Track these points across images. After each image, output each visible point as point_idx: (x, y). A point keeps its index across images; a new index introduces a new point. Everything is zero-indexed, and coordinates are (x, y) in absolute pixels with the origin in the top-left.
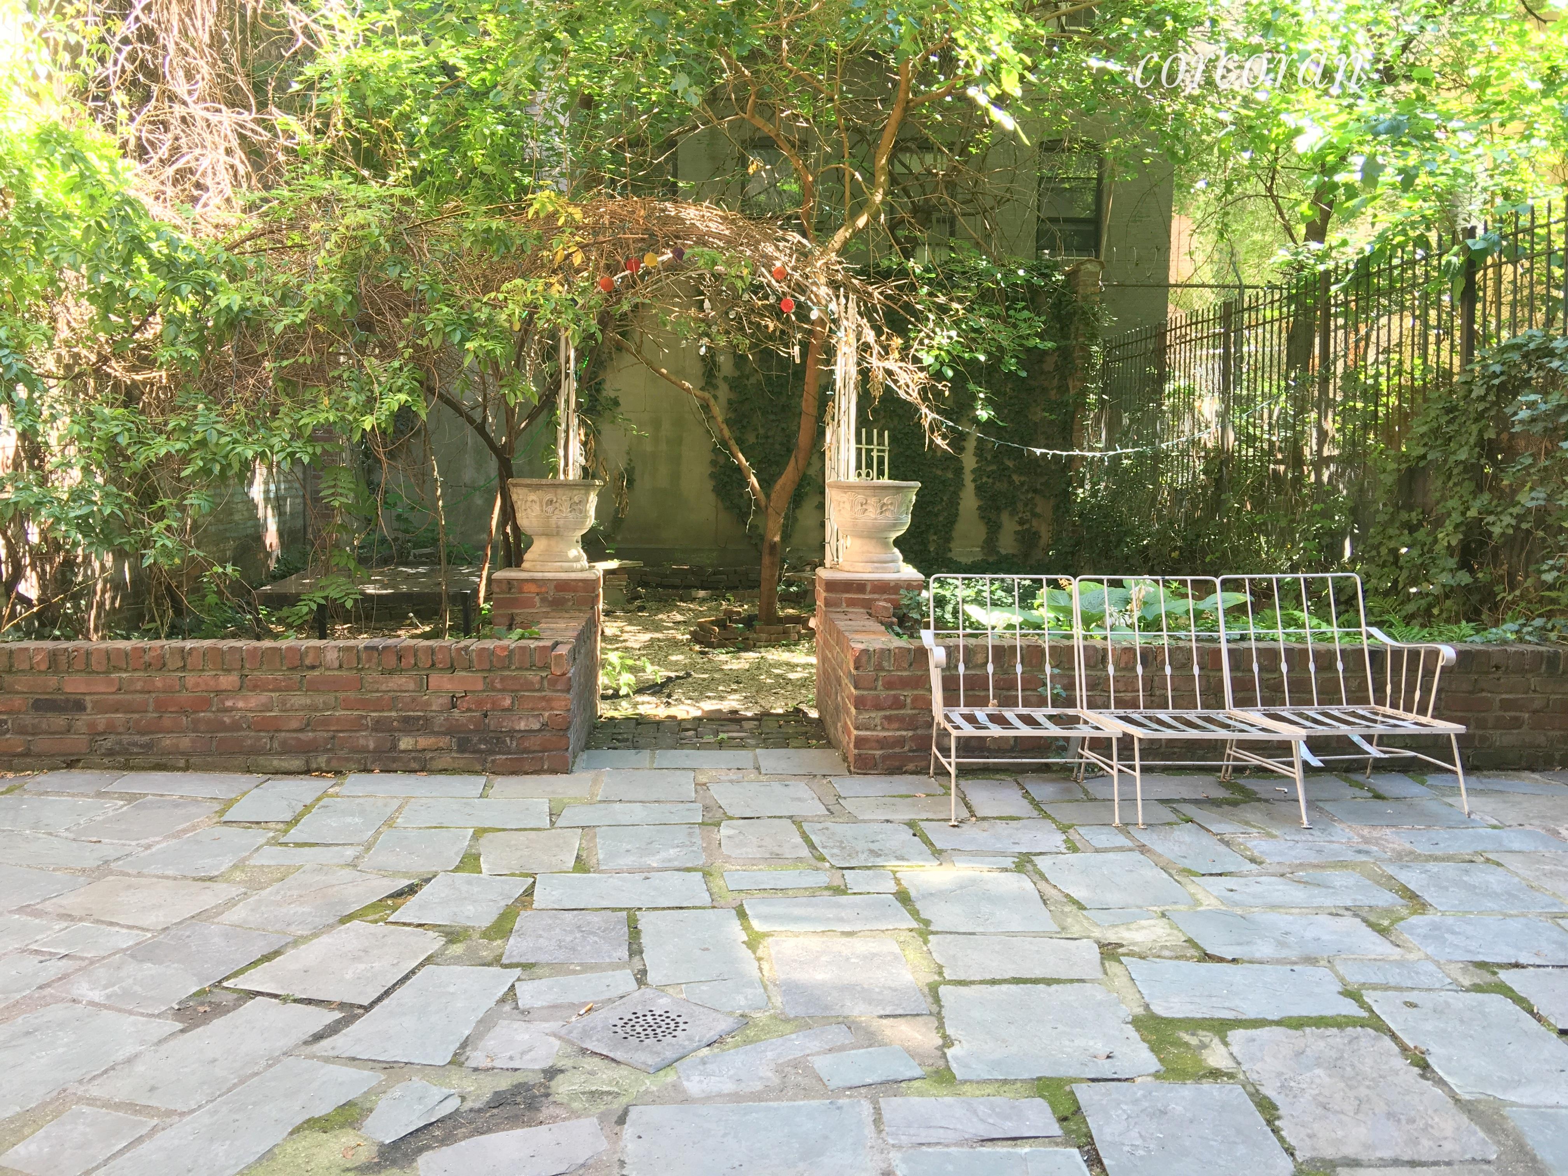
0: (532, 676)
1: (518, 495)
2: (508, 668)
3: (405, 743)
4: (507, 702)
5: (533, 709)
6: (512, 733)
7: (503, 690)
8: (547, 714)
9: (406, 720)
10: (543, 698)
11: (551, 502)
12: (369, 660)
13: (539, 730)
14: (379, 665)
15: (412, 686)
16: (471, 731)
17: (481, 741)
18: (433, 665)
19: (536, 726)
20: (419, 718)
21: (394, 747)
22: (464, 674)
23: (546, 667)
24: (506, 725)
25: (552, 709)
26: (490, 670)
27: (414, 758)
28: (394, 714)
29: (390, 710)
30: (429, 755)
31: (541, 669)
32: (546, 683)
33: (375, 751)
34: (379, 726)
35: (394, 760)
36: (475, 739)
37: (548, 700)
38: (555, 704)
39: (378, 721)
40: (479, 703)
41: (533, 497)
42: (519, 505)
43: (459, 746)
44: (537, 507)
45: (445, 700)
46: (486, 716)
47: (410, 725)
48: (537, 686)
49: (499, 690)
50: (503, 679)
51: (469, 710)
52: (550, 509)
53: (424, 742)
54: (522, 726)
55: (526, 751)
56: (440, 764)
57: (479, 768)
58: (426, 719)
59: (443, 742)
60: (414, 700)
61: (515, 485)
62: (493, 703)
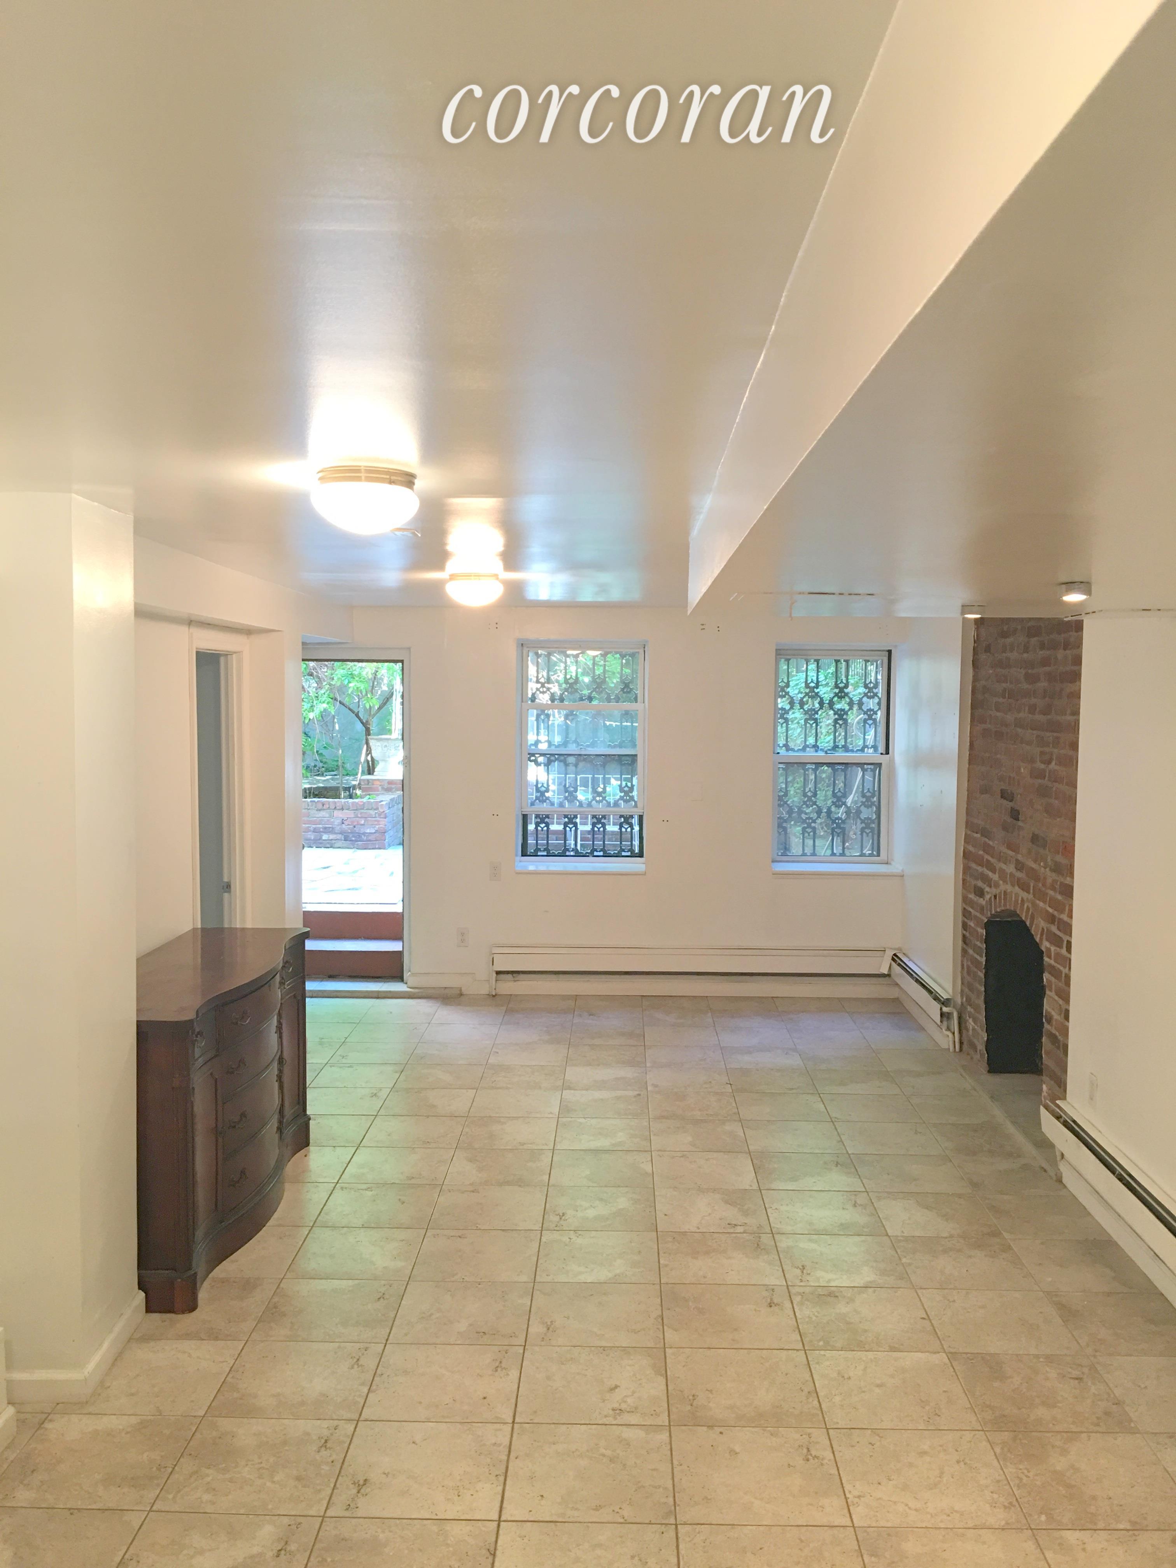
0: (372, 812)
1: (372, 743)
2: (363, 809)
3: (325, 837)
4: (363, 822)
5: (372, 825)
6: (364, 834)
7: (361, 817)
8: (377, 827)
9: (325, 828)
10: (376, 821)
11: (386, 746)
12: (312, 806)
13: (374, 833)
14: (316, 807)
15: (328, 816)
16: (349, 833)
17: (353, 836)
18: (335, 808)
19: (374, 831)
20: (330, 827)
21: (321, 839)
22: (347, 811)
23: (377, 809)
24: (362, 831)
25: (380, 825)
26: (356, 810)
27: (328, 843)
28: (321, 826)
29: (320, 824)
30: (334, 842)
31: (375, 810)
32: (377, 815)
33: (313, 840)
34: (315, 831)
35: (321, 843)
36: (351, 836)
37: (378, 821)
38: (381, 823)
39: (315, 829)
40: (353, 822)
41: (379, 744)
42: (373, 748)
43: (345, 838)
44: (380, 748)
45: (339, 821)
46: (355, 827)
47: (327, 830)
48: (374, 816)
49: (359, 817)
50: (361, 813)
51: (348, 825)
52: (386, 749)
53: (332, 837)
54: (368, 831)
55: (370, 841)
56: (336, 845)
57: (352, 847)
58: (333, 828)
59: (339, 837)
60: (328, 820)
61: (371, 739)
62: (358, 822)
